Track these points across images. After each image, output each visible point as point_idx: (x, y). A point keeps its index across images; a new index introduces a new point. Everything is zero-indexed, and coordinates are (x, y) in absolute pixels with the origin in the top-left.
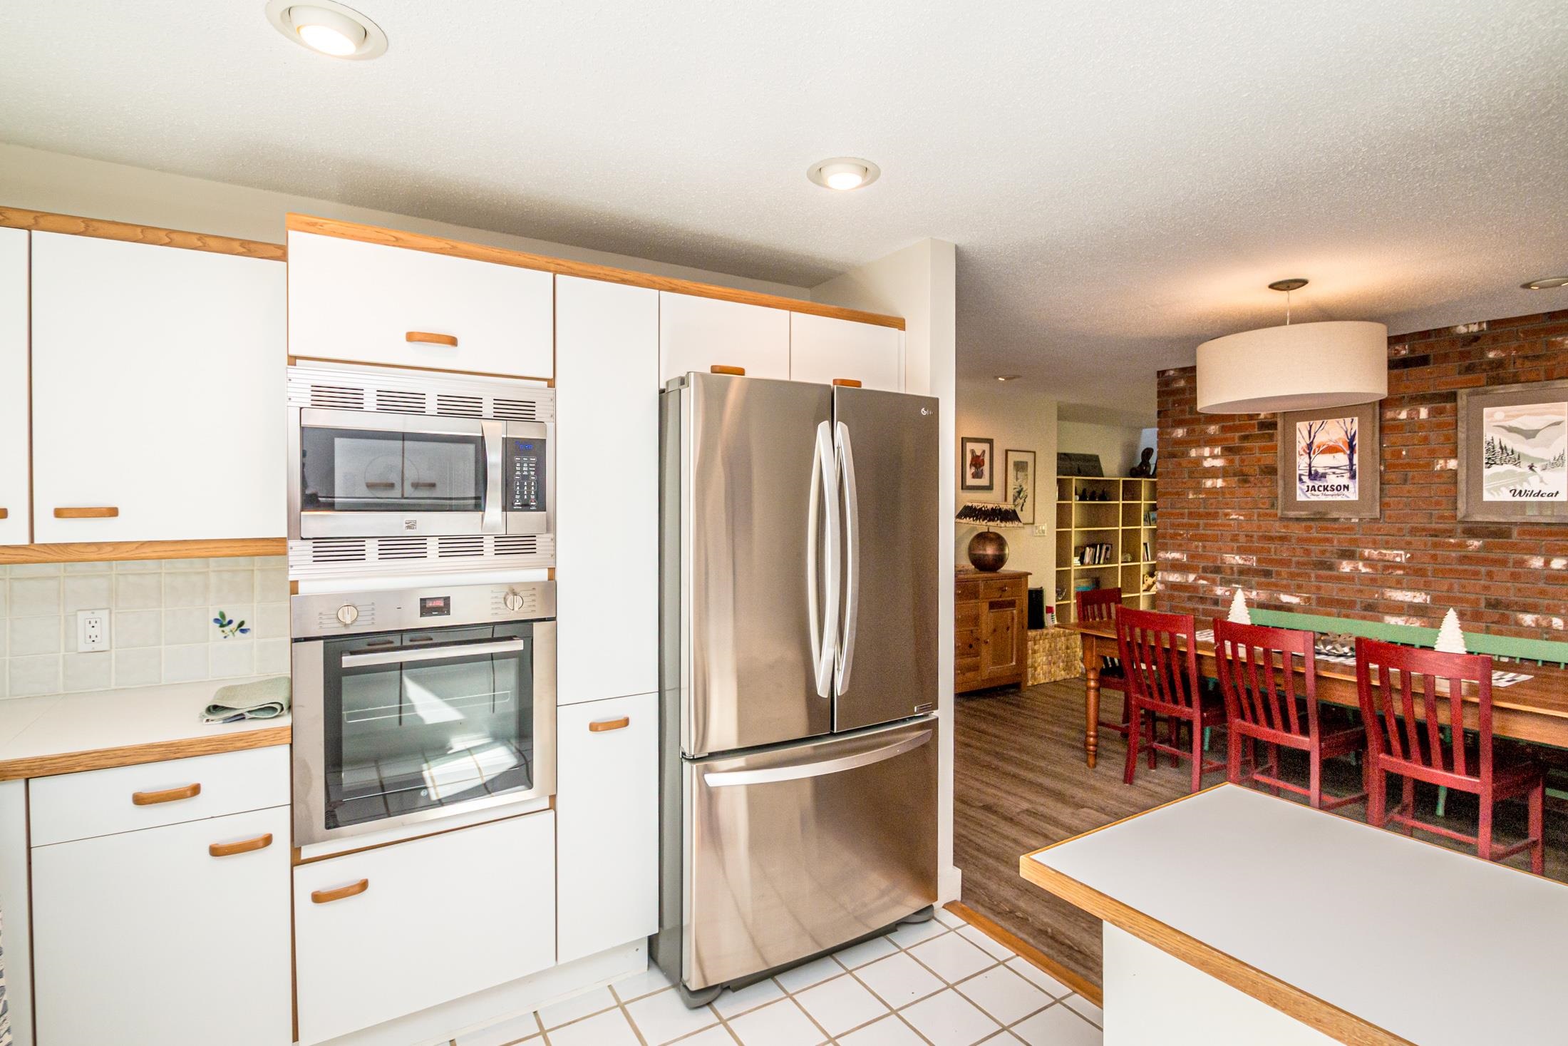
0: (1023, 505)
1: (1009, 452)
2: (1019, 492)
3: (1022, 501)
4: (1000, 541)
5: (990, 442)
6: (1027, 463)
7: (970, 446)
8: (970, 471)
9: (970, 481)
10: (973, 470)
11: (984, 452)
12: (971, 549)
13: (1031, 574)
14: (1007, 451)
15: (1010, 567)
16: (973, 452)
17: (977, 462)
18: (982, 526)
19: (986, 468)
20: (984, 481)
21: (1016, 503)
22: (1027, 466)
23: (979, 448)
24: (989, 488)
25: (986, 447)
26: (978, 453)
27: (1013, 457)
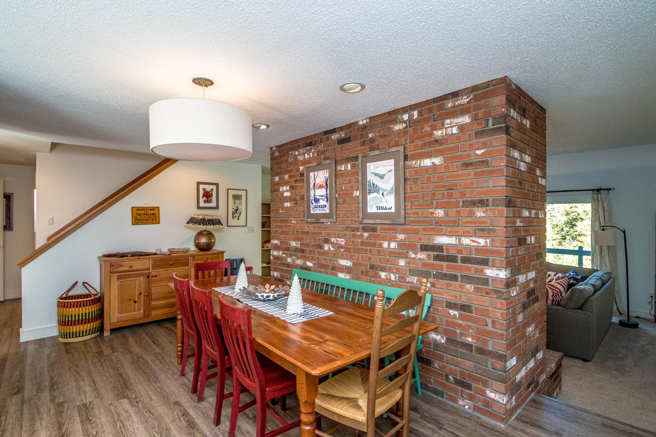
0: (239, 217)
1: (229, 190)
2: (236, 210)
3: (238, 214)
4: (210, 235)
5: (217, 185)
6: (241, 196)
7: (202, 187)
8: (202, 200)
9: (202, 204)
10: (205, 198)
11: (212, 190)
12: (195, 239)
13: (225, 252)
16: (204, 189)
17: (208, 195)
18: (202, 227)
19: (214, 198)
20: (213, 204)
21: (234, 216)
22: (241, 198)
23: (208, 188)
24: (217, 208)
25: (214, 187)
26: (208, 190)
27: (231, 193)
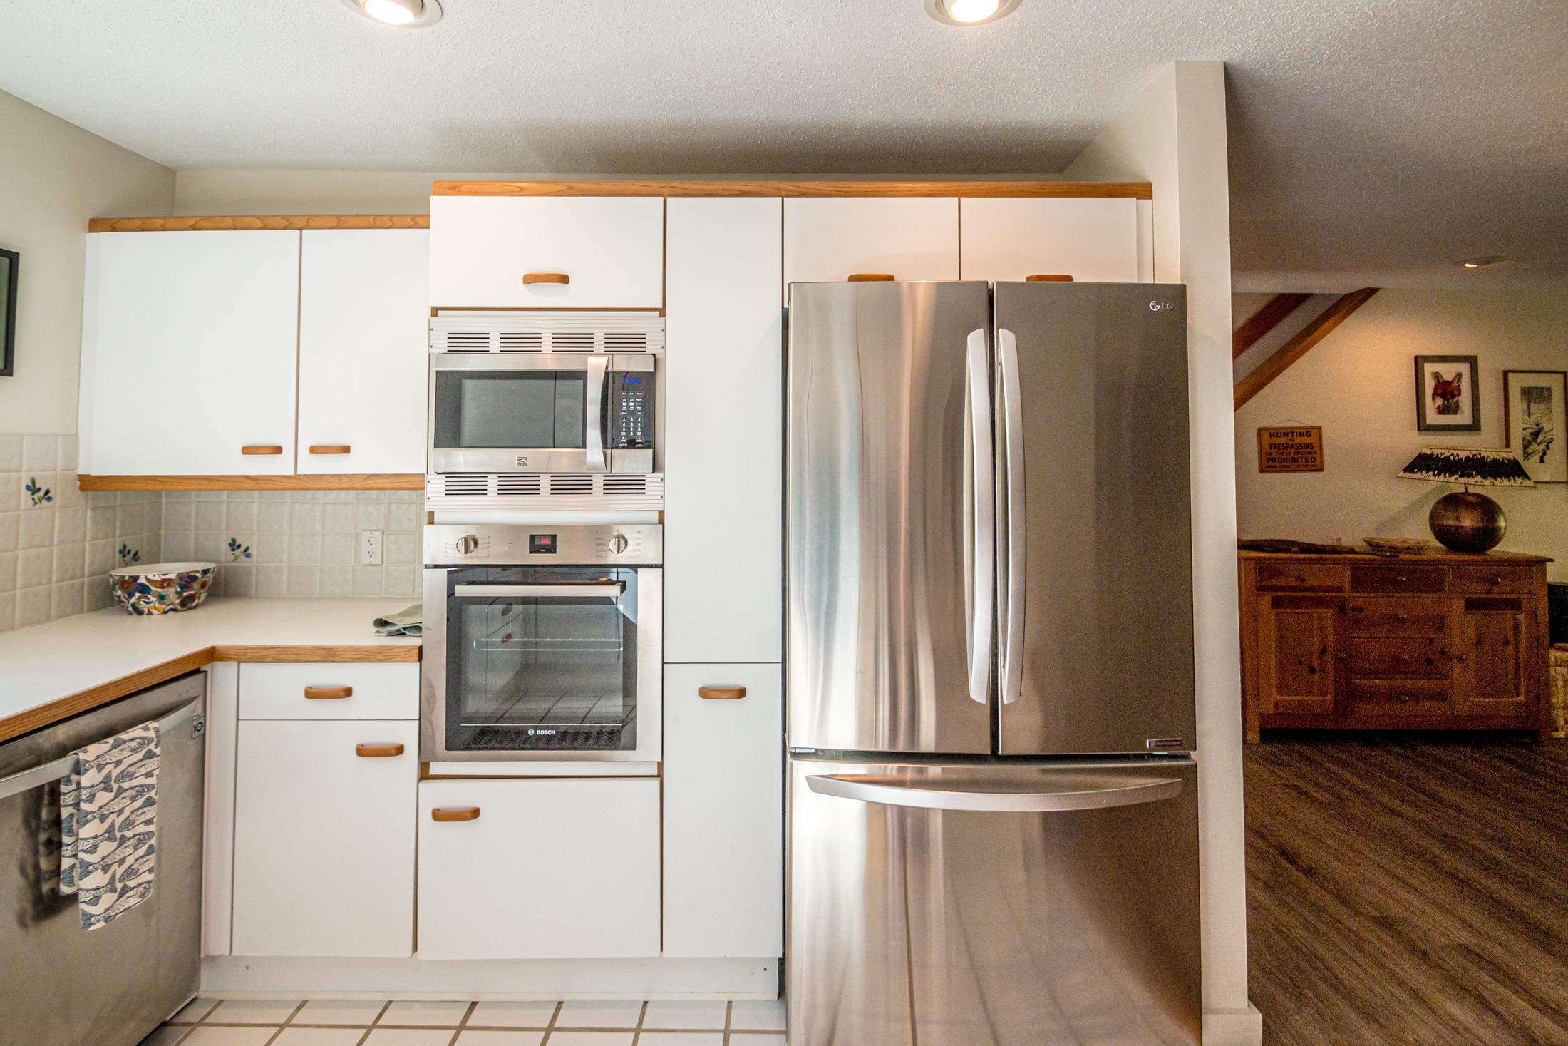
0: (1544, 453)
1: (1510, 375)
2: (1536, 435)
3: (1542, 447)
4: (1488, 509)
5: (1472, 361)
6: (1549, 389)
7: (1429, 368)
8: (1431, 405)
9: (1432, 418)
10: (1439, 401)
11: (1459, 375)
12: (1433, 517)
13: (1551, 560)
14: (1506, 374)
15: (1511, 545)
16: (1437, 376)
17: (1446, 391)
18: (1456, 484)
19: (1465, 400)
20: (1464, 417)
21: (1530, 450)
22: (1550, 397)
23: (1448, 371)
24: (1475, 427)
25: (1464, 368)
26: (1448, 377)
27: (1516, 383)
